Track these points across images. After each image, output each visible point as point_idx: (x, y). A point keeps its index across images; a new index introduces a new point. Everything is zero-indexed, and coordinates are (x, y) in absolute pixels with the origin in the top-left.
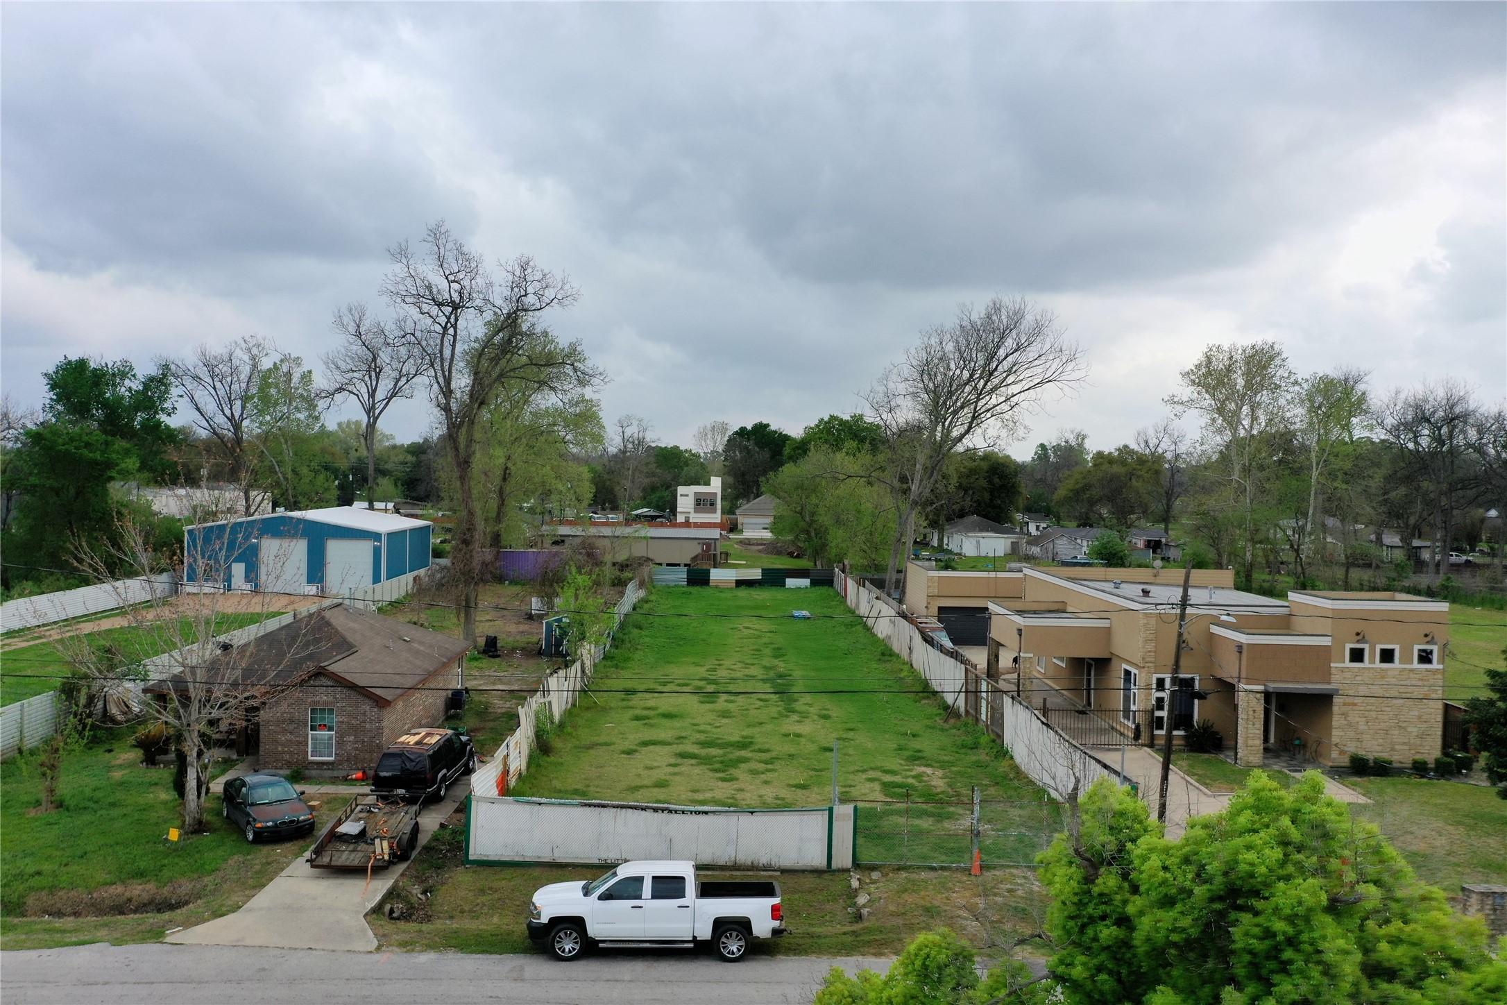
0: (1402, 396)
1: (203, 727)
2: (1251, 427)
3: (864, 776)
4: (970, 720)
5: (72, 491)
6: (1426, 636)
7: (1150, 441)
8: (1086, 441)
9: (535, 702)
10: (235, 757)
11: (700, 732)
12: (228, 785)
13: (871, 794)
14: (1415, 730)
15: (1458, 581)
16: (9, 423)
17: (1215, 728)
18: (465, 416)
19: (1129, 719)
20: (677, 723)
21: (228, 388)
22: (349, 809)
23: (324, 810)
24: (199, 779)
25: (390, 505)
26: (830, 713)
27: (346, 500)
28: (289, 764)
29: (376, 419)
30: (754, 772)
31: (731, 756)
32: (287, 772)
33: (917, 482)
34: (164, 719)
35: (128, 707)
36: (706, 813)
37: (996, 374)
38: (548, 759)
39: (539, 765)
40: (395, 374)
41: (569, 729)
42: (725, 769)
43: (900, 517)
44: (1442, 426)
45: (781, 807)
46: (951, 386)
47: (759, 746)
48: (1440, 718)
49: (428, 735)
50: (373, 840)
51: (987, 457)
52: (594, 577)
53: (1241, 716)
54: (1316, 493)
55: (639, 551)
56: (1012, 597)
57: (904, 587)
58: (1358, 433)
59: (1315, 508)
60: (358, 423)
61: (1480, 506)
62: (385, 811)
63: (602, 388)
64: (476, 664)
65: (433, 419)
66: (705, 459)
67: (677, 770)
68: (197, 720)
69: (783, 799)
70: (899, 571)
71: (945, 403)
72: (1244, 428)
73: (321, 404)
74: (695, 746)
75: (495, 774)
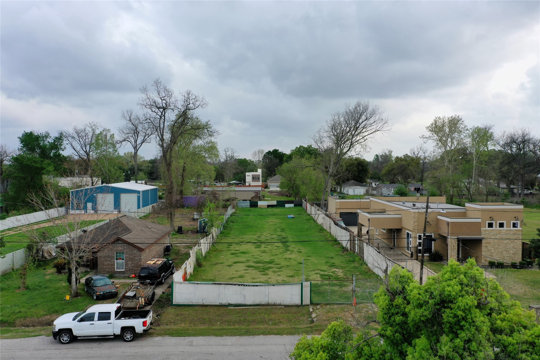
0: (506, 134)
1: (77, 259)
2: (451, 146)
3: (314, 272)
4: (352, 252)
5: (30, 178)
6: (515, 218)
7: (415, 152)
8: (392, 153)
9: (196, 249)
10: (89, 270)
11: (255, 258)
12: (87, 280)
13: (316, 278)
14: (512, 251)
15: (527, 200)
16: (7, 155)
17: (440, 253)
18: (169, 148)
19: (409, 250)
20: (247, 255)
21: (84, 141)
22: (130, 287)
23: (121, 288)
24: (76, 277)
25: (143, 182)
26: (301, 251)
27: (127, 179)
28: (108, 272)
29: (137, 150)
30: (274, 272)
31: (266, 266)
32: (108, 275)
33: (331, 168)
34: (63, 256)
35: (51, 254)
36: (257, 286)
37: (359, 128)
38: (201, 269)
39: (197, 271)
40: (144, 134)
41: (208, 258)
42: (264, 271)
43: (326, 181)
44: (520, 144)
45: (284, 283)
46: (343, 133)
47: (276, 263)
48: (521, 247)
49: (157, 261)
50: (138, 298)
51: (357, 159)
52: (216, 204)
53: (449, 247)
54: (475, 169)
55: (232, 195)
56: (367, 208)
57: (327, 206)
58: (491, 147)
59: (475, 175)
60: (131, 153)
61: (535, 173)
62: (143, 288)
63: (217, 137)
64: (175, 236)
65: (157, 149)
66: (256, 163)
67: (247, 271)
68: (75, 257)
69: (285, 281)
70: (326, 201)
71: (341, 139)
72: (449, 146)
73: (118, 146)
74: (253, 263)
75: (181, 274)
